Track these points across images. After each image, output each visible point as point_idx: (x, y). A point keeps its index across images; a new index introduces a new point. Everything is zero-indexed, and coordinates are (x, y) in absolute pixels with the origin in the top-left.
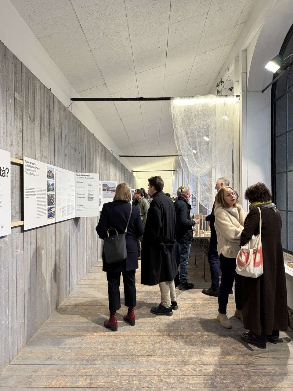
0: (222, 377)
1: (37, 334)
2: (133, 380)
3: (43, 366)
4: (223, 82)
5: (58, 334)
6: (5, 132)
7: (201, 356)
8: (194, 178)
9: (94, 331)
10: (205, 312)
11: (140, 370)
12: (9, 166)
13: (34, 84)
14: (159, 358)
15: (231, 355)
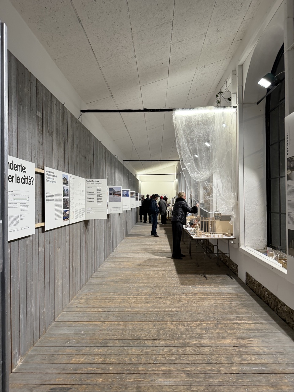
0: (217, 356)
1: (55, 323)
2: (141, 358)
3: (63, 347)
4: (222, 93)
5: (74, 323)
6: (30, 146)
7: (200, 340)
8: (195, 183)
9: (105, 321)
10: (205, 305)
11: (147, 351)
12: (34, 175)
13: (52, 102)
14: (163, 341)
15: (226, 339)
